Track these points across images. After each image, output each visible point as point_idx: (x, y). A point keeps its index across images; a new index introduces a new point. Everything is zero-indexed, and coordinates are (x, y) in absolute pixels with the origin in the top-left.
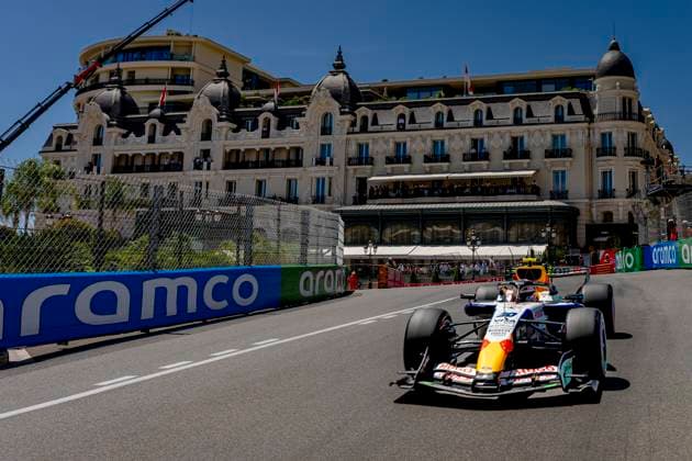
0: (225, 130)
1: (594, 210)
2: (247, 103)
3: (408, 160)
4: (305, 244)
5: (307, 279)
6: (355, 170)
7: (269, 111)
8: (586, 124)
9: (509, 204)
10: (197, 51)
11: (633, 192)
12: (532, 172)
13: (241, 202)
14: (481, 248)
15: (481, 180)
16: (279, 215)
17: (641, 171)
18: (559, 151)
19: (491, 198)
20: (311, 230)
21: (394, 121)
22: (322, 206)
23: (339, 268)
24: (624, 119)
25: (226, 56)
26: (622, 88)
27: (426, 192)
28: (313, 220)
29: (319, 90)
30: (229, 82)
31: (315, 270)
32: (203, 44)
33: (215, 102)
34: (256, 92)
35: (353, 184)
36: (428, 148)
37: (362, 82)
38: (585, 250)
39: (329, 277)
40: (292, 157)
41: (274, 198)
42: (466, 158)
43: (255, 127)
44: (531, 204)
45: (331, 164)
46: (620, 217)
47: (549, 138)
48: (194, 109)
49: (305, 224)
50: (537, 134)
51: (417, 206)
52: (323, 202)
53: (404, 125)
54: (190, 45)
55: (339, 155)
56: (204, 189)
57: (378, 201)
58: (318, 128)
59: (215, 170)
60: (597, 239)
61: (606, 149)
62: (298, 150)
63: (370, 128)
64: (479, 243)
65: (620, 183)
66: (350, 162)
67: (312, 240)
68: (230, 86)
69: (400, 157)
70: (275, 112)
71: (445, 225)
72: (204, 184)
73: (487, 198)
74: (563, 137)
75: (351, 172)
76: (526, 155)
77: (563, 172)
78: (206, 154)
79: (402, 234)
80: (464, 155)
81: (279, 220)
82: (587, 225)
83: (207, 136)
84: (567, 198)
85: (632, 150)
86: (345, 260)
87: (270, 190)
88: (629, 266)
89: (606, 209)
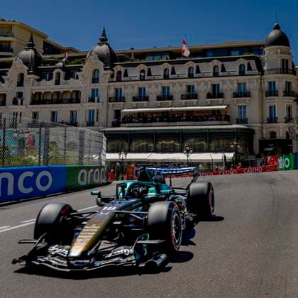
0: (32, 80)
1: (264, 131)
2: (46, 63)
3: (146, 99)
4: (81, 152)
5: (83, 174)
6: (113, 105)
7: (60, 68)
8: (259, 76)
9: (210, 127)
10: (15, 30)
11: (289, 119)
12: (225, 107)
13: (42, 125)
14: (192, 155)
15: (193, 111)
16: (65, 133)
17: (294, 105)
18: (242, 93)
19: (199, 123)
20: (85, 143)
21: (138, 74)
22: (93, 128)
23: (104, 167)
24: (283, 73)
25: (33, 34)
26: (281, 53)
27: (157, 119)
28: (87, 136)
29: (91, 54)
30: (35, 50)
31: (88, 169)
32: (19, 25)
33: (26, 63)
34: (51, 56)
35: (112, 114)
36: (159, 91)
37: (118, 50)
38: (258, 156)
39: (97, 173)
40: (74, 97)
41: (62, 123)
42: (183, 97)
43: (51, 78)
44: (224, 127)
45: (98, 101)
46: (281, 135)
47: (236, 85)
48: (12, 67)
49: (81, 139)
50: (228, 83)
51: (152, 128)
52: (93, 125)
53: (144, 77)
54: (10, 27)
55: (103, 95)
56: (19, 117)
57: (127, 125)
58: (90, 79)
59: (26, 105)
60: (266, 149)
61: (272, 92)
62: (78, 93)
63: (123, 79)
64: (191, 151)
65: (281, 113)
66: (110, 100)
67: (86, 149)
68: (36, 52)
69: (142, 97)
70: (64, 69)
71: (170, 140)
72: (19, 114)
73: (196, 123)
74: (245, 84)
75: (111, 106)
76: (221, 95)
77: (245, 107)
78: (20, 95)
79: (143, 145)
80: (182, 96)
81: (65, 137)
82: (260, 141)
83: (20, 84)
84: (247, 123)
85: (288, 92)
86: (107, 162)
87: (60, 118)
88: (287, 166)
89: (272, 130)
